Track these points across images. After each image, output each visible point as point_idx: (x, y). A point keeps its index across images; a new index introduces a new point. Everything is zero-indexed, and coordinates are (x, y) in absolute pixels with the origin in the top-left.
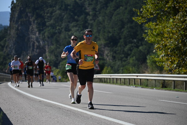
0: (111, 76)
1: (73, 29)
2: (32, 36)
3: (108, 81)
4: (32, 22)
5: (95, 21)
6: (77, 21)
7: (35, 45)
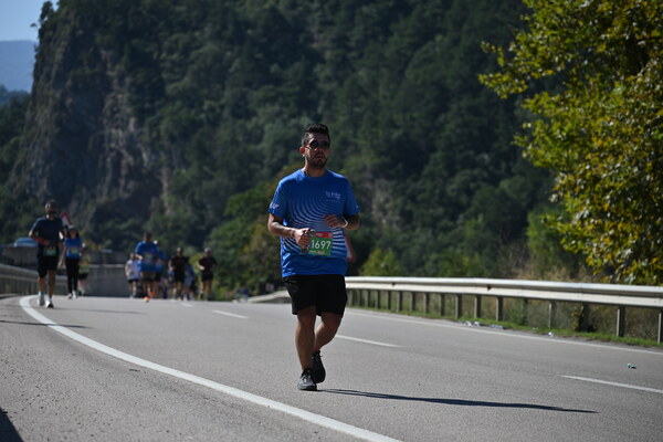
0: (394, 283)
1: (260, 111)
2: (113, 131)
3: (385, 300)
4: (116, 81)
5: (341, 84)
6: (278, 81)
7: (124, 162)
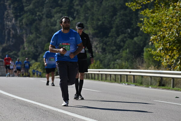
0: (99, 71)
1: (55, 16)
2: (7, 22)
3: (96, 77)
4: (8, 6)
5: (81, 6)
6: (61, 6)
7: (11, 33)
